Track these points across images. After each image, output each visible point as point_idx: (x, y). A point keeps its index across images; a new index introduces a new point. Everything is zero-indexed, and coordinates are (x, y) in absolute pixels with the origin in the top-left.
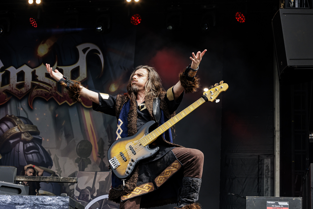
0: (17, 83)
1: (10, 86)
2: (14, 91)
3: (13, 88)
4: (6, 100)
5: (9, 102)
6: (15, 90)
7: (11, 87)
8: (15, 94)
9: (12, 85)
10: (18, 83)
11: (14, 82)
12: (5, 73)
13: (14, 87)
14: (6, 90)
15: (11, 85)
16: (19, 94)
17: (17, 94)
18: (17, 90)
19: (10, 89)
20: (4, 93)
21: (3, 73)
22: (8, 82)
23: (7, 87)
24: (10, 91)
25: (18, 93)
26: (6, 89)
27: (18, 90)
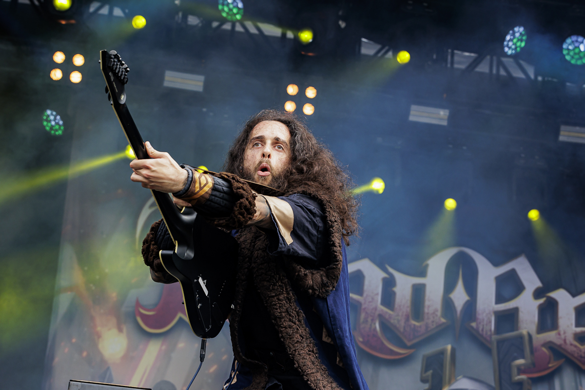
0: (575, 331)
1: (559, 334)
2: (571, 349)
3: (568, 342)
4: (550, 365)
5: (557, 371)
6: (571, 345)
7: (563, 336)
8: (572, 355)
9: (565, 333)
10: (579, 330)
11: (568, 326)
12: (545, 302)
13: (570, 339)
14: (550, 342)
15: (562, 333)
16: (581, 357)
17: (576, 355)
18: (576, 346)
19: (558, 341)
20: (544, 349)
21: (542, 301)
22: (555, 326)
23: (551, 336)
24: (560, 346)
25: (578, 353)
26: (548, 339)
27: (579, 348)
